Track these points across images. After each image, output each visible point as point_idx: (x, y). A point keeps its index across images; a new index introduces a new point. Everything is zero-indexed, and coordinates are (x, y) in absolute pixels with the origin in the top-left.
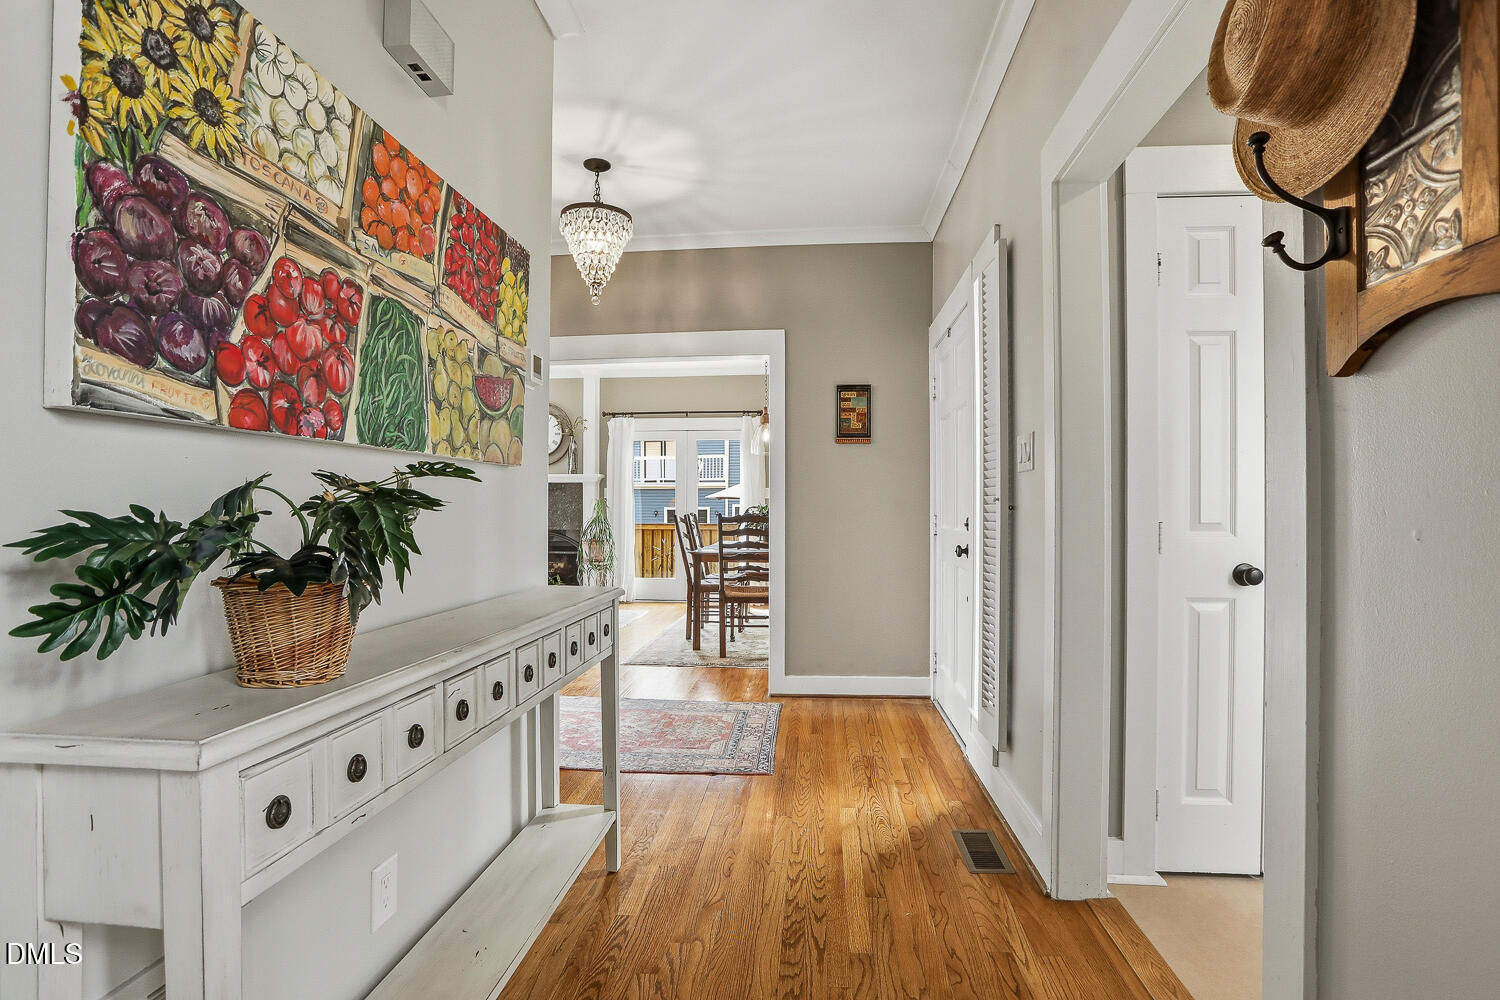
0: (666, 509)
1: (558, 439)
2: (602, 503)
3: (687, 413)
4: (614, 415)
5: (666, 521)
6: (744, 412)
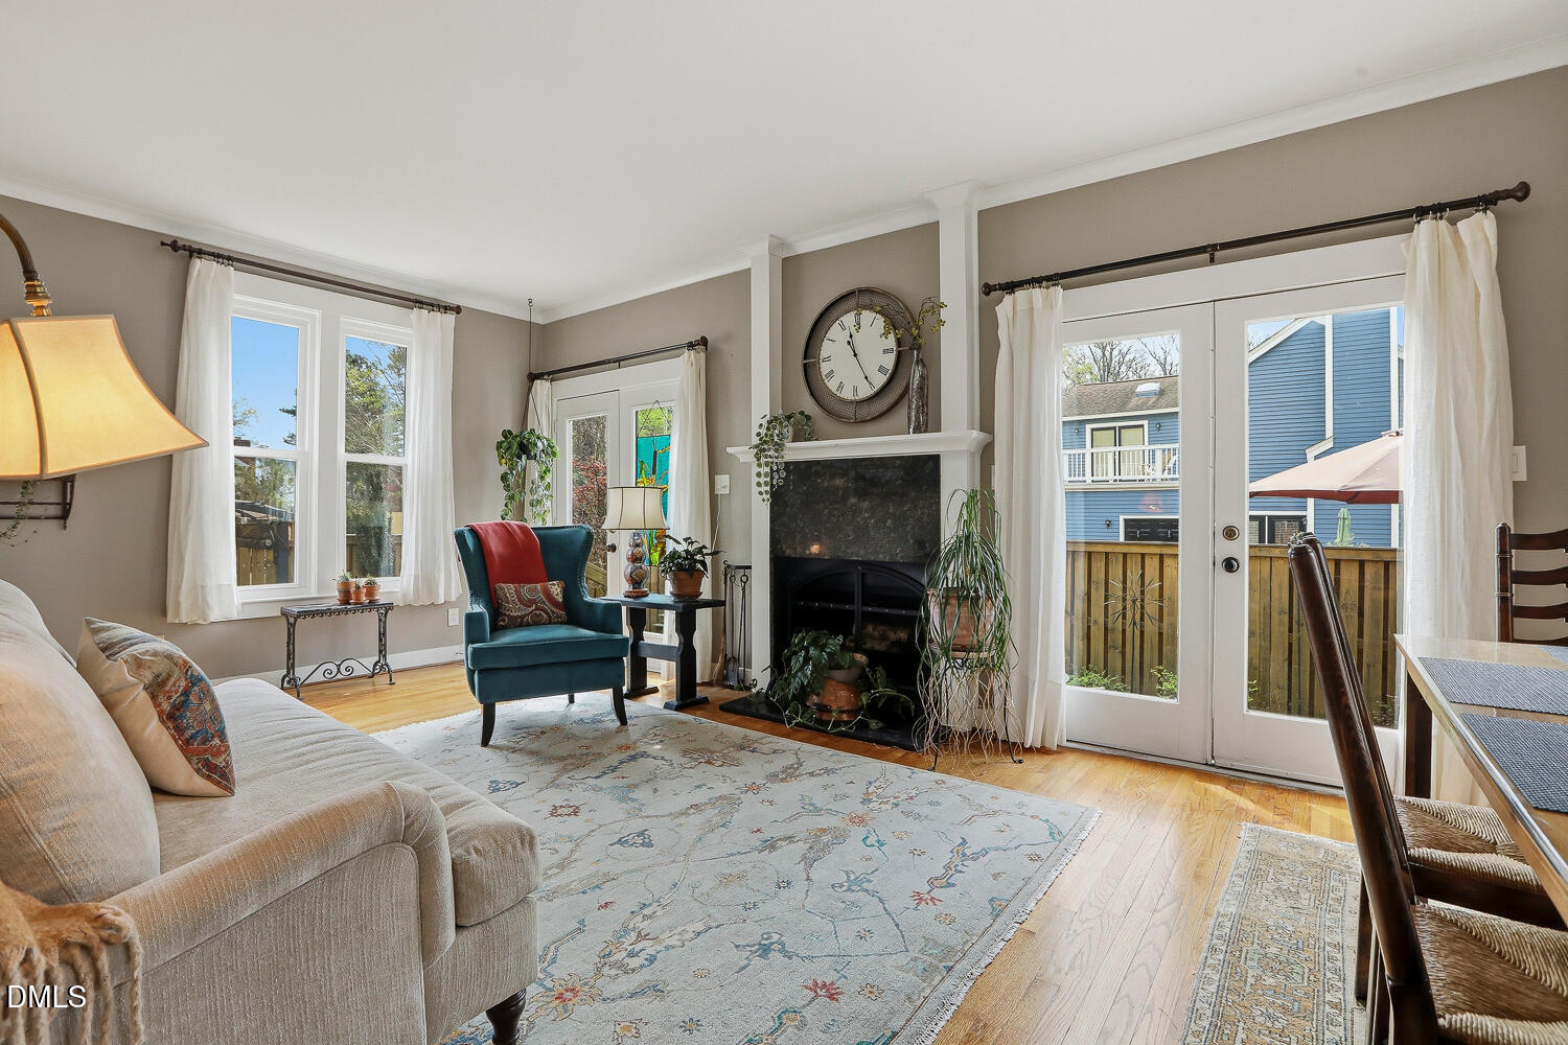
0: (1122, 518)
1: (889, 361)
2: (982, 501)
3: (1214, 247)
4: (1011, 287)
5: (1122, 539)
6: (1422, 212)
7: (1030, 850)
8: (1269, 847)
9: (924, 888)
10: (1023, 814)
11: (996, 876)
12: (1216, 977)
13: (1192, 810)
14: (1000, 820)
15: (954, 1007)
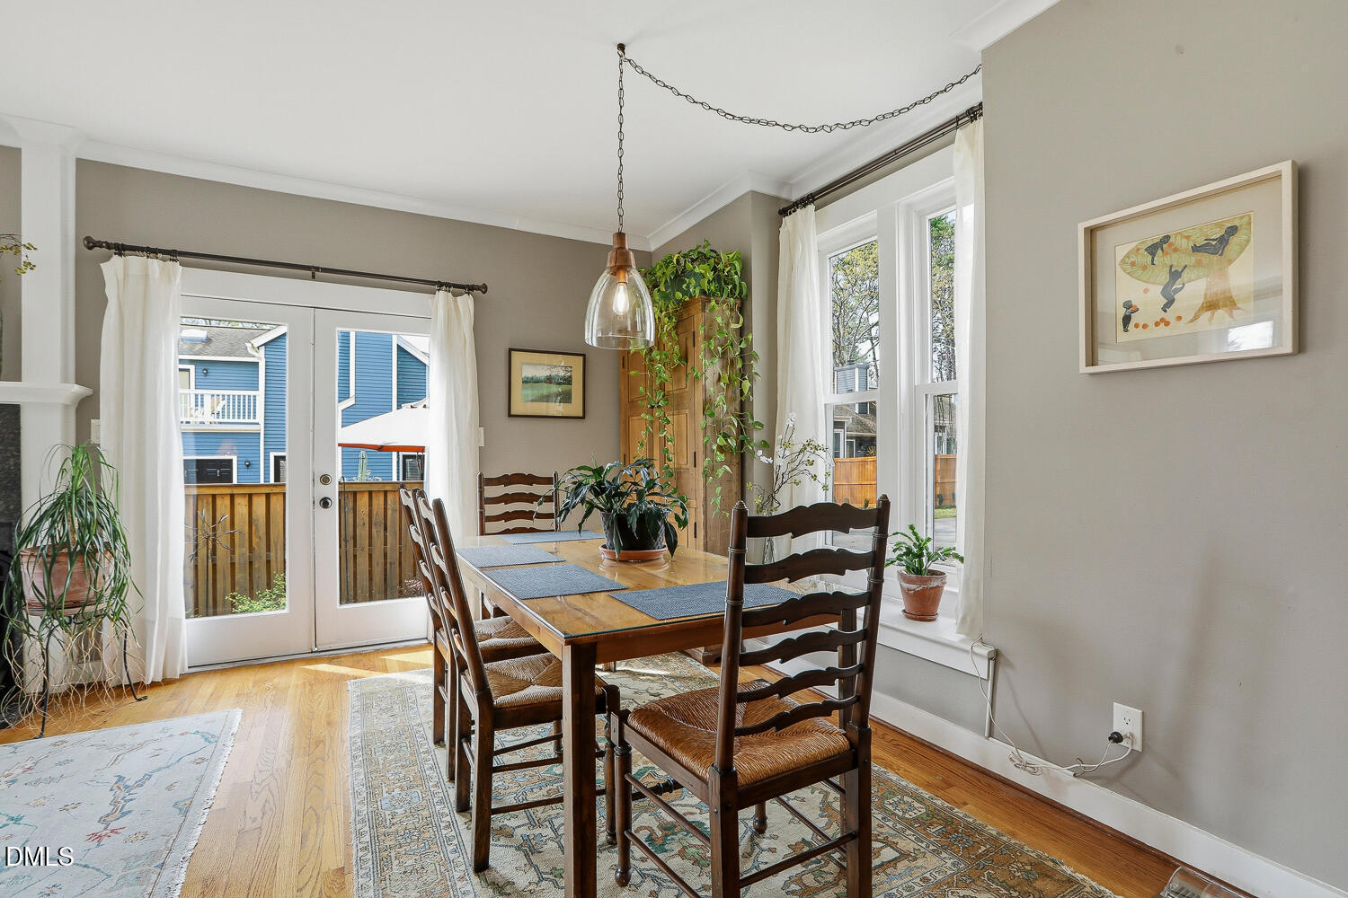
3: (317, 269)
6: (440, 284)
7: (192, 757)
8: (368, 689)
9: (99, 828)
10: (171, 736)
11: (169, 788)
12: (362, 770)
13: (311, 685)
14: (149, 749)
15: (180, 885)
